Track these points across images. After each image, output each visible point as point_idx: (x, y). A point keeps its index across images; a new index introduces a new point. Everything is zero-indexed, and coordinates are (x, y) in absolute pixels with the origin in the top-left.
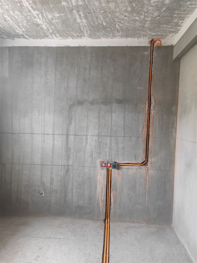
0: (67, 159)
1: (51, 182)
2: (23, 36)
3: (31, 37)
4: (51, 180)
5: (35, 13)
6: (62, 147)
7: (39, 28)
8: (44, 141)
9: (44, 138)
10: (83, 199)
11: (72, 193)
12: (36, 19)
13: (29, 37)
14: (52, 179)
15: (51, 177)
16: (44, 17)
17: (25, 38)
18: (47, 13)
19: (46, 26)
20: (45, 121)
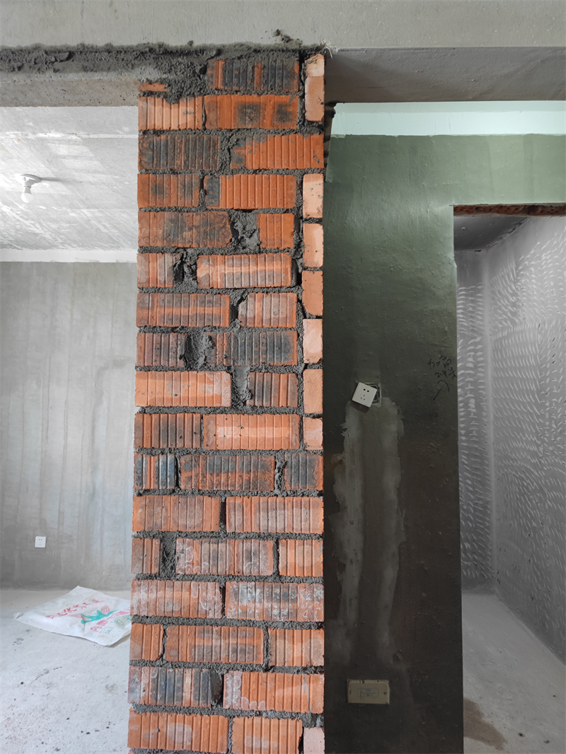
0: (92, 472)
1: (59, 519)
2: (11, 246)
3: (26, 247)
4: (59, 516)
5: (28, 223)
6: (82, 449)
7: (38, 238)
8: (47, 437)
9: (47, 432)
10: (122, 551)
11: (102, 540)
12: (30, 229)
13: (22, 246)
14: (61, 513)
15: (59, 510)
16: (44, 227)
17: (15, 248)
18: (49, 223)
19: (51, 235)
20: (49, 399)
